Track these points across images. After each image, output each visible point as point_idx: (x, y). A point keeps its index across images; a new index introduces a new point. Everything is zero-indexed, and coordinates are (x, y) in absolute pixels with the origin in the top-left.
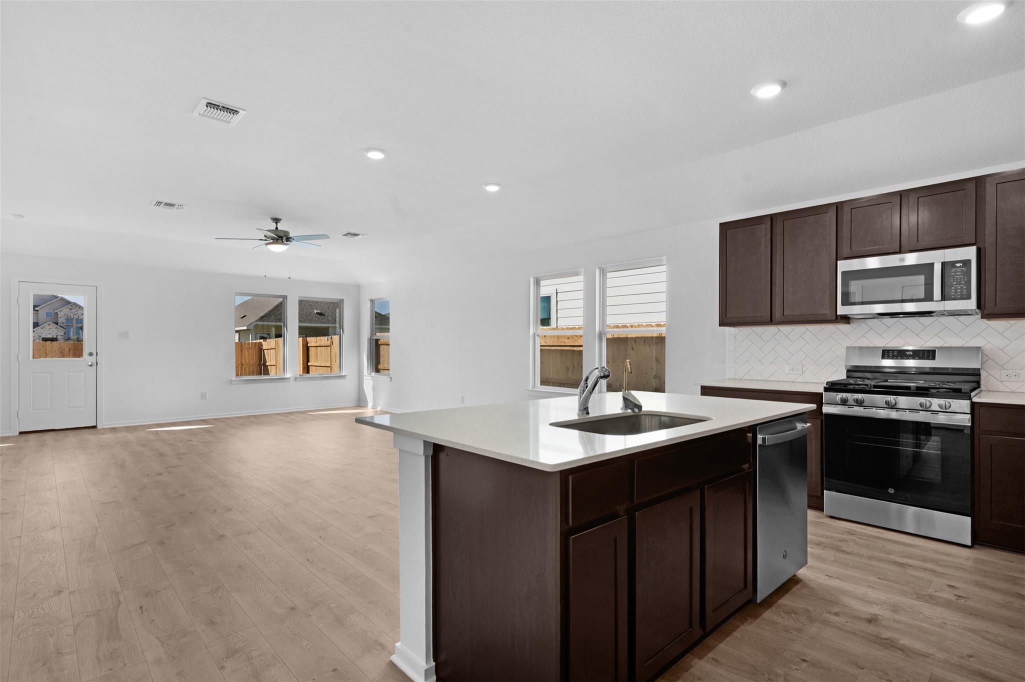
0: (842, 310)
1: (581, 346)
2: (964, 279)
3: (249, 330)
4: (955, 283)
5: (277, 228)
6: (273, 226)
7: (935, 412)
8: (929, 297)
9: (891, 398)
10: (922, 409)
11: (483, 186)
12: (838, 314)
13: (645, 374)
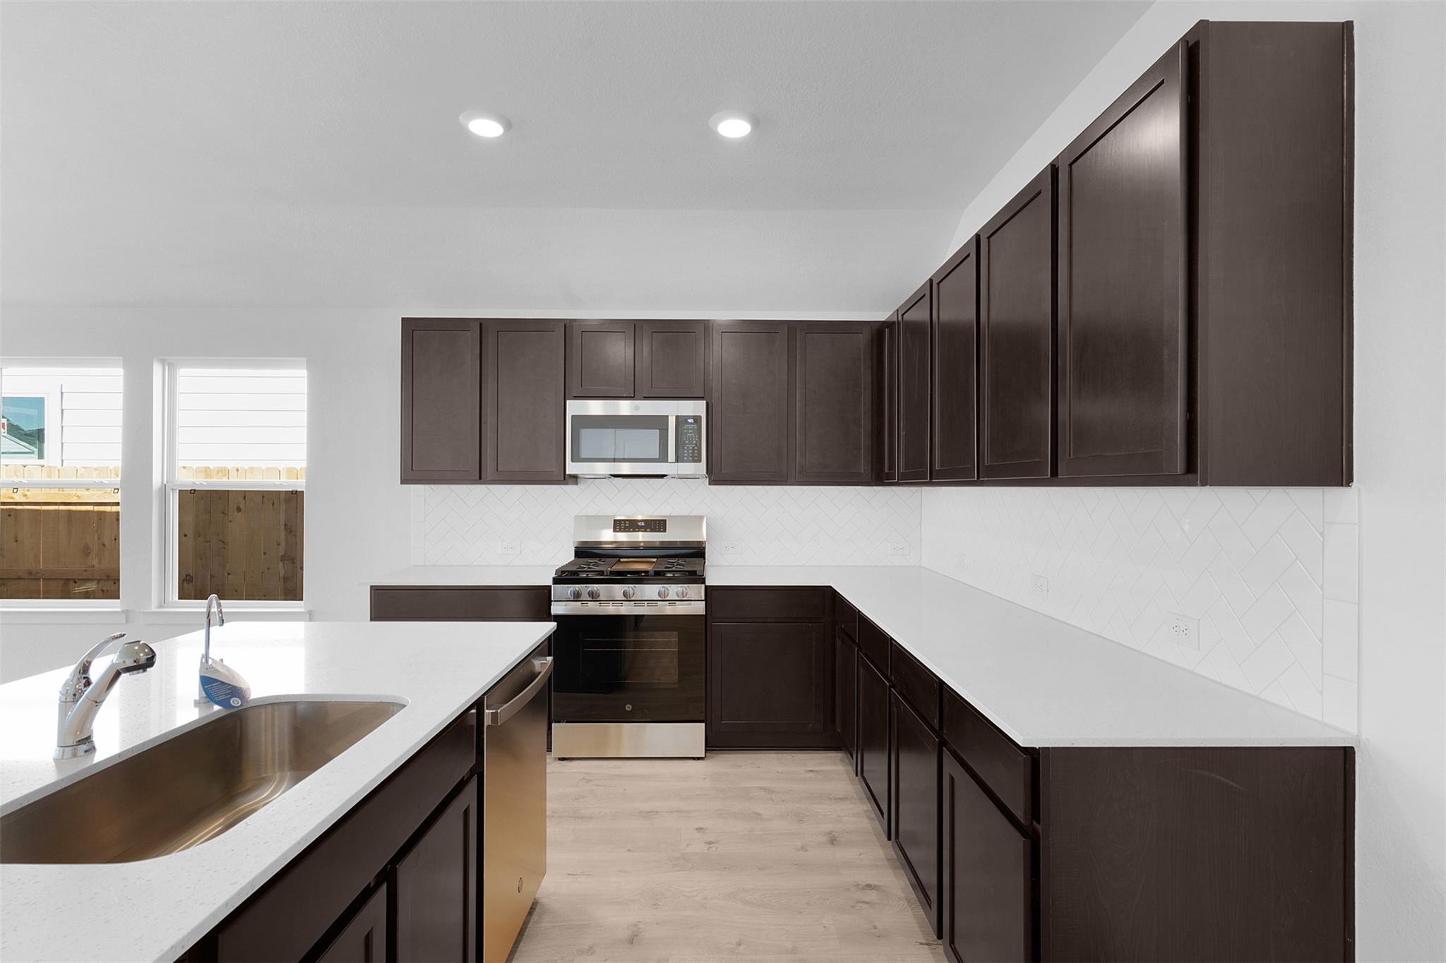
0: (572, 468)
1: (117, 504)
2: (695, 438)
4: (687, 442)
7: (672, 601)
8: (663, 458)
9: (628, 587)
10: (660, 599)
12: (567, 473)
13: (265, 554)
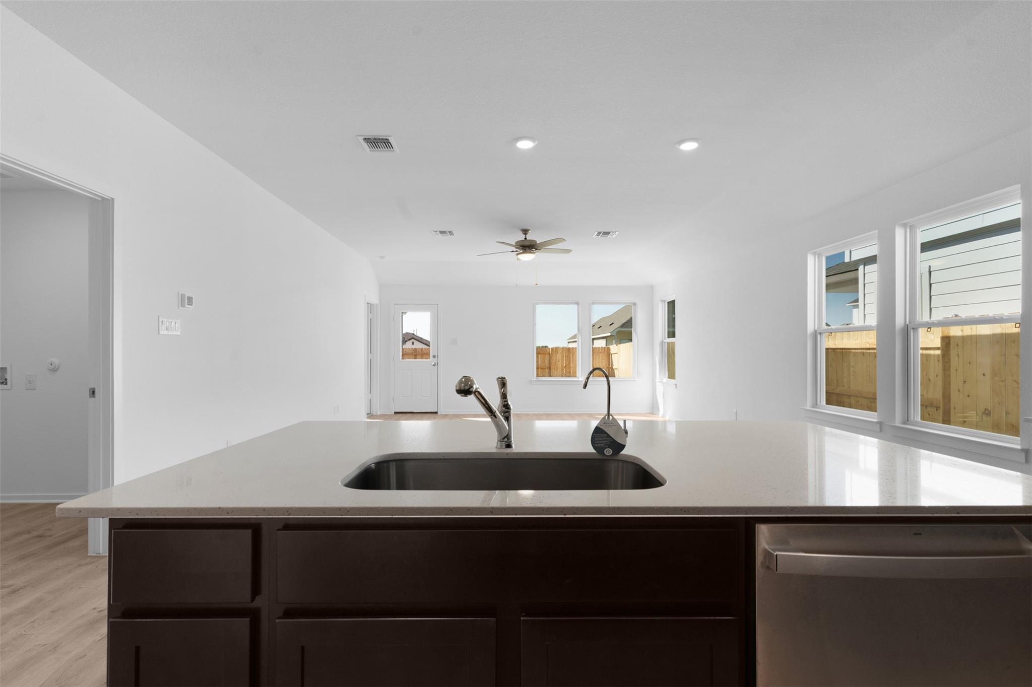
3: (613, 336)
5: (526, 239)
6: (522, 237)
11: (677, 146)
